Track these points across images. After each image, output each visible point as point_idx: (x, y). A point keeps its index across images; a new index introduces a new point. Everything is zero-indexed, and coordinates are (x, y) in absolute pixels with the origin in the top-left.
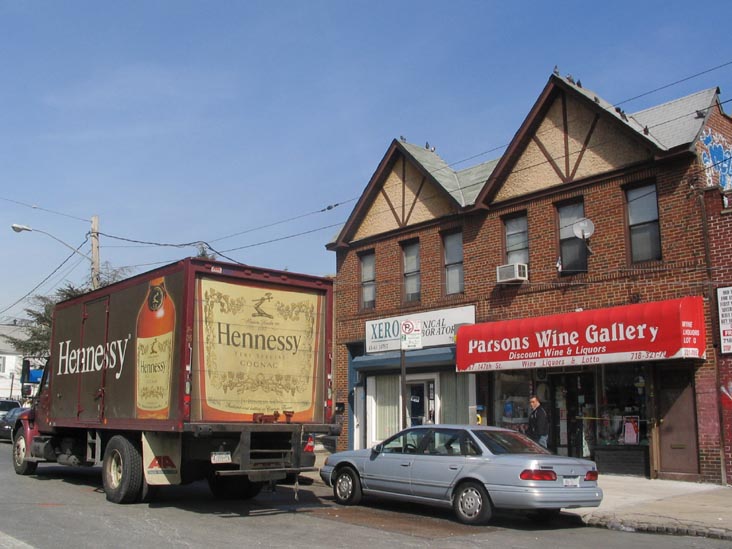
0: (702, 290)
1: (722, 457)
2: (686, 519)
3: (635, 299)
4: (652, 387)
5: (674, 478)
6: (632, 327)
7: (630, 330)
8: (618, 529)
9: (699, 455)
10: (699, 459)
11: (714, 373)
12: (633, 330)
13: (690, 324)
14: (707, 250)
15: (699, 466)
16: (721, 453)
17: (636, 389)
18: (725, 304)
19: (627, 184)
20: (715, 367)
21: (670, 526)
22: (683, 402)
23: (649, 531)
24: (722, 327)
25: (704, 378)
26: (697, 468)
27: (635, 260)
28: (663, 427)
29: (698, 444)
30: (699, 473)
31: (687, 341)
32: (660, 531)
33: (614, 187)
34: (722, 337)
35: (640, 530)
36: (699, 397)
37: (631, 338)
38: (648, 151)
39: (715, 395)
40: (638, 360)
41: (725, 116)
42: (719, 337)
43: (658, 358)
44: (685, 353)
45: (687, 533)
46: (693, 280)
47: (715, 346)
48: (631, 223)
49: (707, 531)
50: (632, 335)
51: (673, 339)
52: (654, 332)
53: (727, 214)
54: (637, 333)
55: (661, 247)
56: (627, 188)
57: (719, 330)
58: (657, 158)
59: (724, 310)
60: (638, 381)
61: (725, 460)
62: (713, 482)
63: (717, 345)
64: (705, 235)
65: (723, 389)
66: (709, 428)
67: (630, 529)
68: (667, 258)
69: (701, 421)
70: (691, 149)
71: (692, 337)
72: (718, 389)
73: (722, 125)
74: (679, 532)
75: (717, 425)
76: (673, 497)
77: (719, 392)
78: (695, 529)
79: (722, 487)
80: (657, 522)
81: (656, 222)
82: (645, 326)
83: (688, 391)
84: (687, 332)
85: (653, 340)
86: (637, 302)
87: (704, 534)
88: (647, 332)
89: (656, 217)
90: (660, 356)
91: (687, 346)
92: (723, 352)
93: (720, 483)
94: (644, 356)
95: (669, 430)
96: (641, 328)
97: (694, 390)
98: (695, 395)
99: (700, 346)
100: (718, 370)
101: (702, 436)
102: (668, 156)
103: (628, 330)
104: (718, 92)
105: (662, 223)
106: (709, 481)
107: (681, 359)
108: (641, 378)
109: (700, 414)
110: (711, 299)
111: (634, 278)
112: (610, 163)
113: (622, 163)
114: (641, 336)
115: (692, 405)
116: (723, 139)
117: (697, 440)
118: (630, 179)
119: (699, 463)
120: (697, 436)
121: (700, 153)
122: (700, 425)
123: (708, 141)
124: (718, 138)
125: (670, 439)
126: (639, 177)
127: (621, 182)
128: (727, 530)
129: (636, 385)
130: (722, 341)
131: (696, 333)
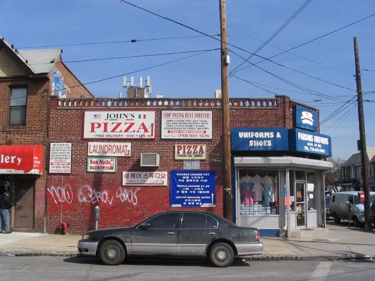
0: (43, 143)
1: (45, 221)
2: (38, 249)
3: (9, 143)
4: (14, 187)
5: (21, 231)
6: (8, 157)
7: (7, 158)
8: (6, 256)
9: (34, 220)
10: (34, 222)
11: (45, 181)
12: (9, 158)
13: (37, 158)
14: (48, 124)
15: (34, 225)
16: (45, 219)
17: (4, 187)
18: (53, 150)
19: (13, 85)
20: (46, 179)
21: (32, 252)
22: (28, 195)
23: (21, 255)
24: (51, 161)
25: (40, 184)
26: (32, 226)
27: (11, 123)
28: (17, 206)
29: (34, 215)
30: (34, 228)
31: (35, 166)
32: (26, 255)
33: (5, 85)
34: (50, 166)
35: (17, 255)
36: (37, 193)
37: (7, 162)
38: (26, 71)
39: (44, 192)
40: (9, 173)
41: (62, 63)
42: (49, 165)
43: (20, 173)
44: (34, 171)
45: (40, 255)
46: (40, 137)
47: (46, 169)
48: (11, 105)
49: (49, 253)
50: (8, 160)
51: (28, 164)
52: (19, 160)
53: (60, 109)
54: (10, 160)
55: (25, 119)
56: (12, 87)
57: (49, 162)
58: (30, 76)
59: (52, 153)
60: (6, 183)
61: (46, 222)
62: (40, 232)
63: (47, 169)
64: (48, 117)
65: (48, 189)
66: (40, 207)
67: (12, 255)
68: (28, 125)
69: (36, 203)
70: (48, 76)
71: (37, 164)
72: (46, 189)
73: (61, 67)
74: (36, 255)
75: (44, 206)
76: (25, 240)
77: (46, 191)
78: (44, 253)
79: (44, 234)
80: (24, 251)
81: (25, 107)
82: (15, 157)
83: (31, 189)
84: (36, 162)
85: (19, 164)
86: (10, 144)
87: (48, 255)
88: (16, 160)
89: (25, 104)
90: (21, 172)
91: (35, 168)
92: (50, 172)
93: (43, 232)
94: (13, 171)
95: (20, 208)
96: (13, 158)
97: (34, 189)
98: (34, 191)
99: (39, 168)
100: (47, 181)
101: (36, 211)
102: (36, 76)
103: (6, 158)
104: (62, 52)
105: (28, 108)
106: (38, 232)
107: (31, 175)
108: (8, 182)
109: (36, 200)
110: (47, 147)
111: (10, 132)
112: (5, 73)
113: (11, 75)
114: (13, 161)
115: (32, 196)
116: (60, 74)
117: (34, 213)
118: (14, 83)
119: (34, 223)
120: (34, 211)
121: (51, 78)
122: (36, 206)
123: (55, 73)
124: (58, 72)
125: (21, 213)
126: (19, 83)
127: (10, 84)
128: (58, 252)
129: (5, 185)
130: (50, 167)
131: (39, 162)
